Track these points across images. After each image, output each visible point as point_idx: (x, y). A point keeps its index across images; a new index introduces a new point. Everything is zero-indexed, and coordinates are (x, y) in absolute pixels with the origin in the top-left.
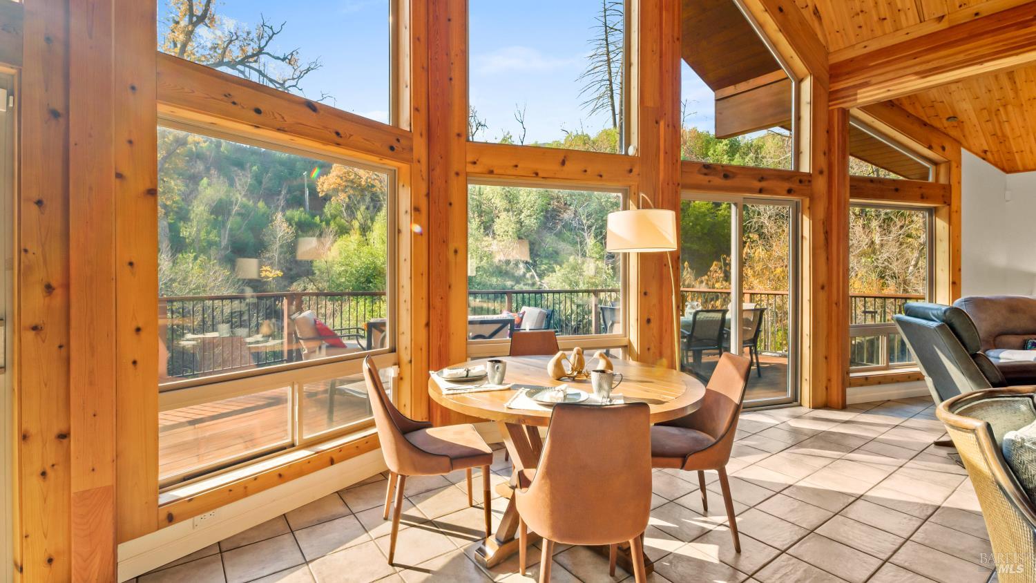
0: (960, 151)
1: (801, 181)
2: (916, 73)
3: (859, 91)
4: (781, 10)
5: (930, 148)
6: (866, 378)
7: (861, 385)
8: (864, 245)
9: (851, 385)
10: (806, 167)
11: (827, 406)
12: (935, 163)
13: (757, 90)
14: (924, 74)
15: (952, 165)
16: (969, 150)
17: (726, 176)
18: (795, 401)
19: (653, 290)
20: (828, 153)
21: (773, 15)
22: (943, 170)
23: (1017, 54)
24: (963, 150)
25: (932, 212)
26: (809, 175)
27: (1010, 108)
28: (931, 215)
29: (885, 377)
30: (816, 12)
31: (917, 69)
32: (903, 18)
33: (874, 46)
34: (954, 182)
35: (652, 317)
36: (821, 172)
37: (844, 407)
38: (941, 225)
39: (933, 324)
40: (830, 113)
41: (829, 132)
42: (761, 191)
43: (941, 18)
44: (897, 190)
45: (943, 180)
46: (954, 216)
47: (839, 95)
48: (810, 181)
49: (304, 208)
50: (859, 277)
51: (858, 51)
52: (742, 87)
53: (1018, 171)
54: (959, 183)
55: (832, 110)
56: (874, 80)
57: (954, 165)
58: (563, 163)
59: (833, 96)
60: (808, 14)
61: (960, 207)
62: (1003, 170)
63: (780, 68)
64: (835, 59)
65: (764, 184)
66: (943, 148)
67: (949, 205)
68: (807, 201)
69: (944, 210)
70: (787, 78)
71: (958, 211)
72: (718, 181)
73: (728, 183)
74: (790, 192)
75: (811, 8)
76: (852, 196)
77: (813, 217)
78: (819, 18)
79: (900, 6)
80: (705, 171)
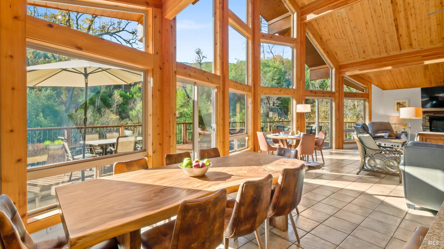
0: (371, 85)
1: (332, 94)
2: (359, 70)
3: (346, 72)
4: (328, 52)
5: (364, 84)
6: (348, 142)
7: (347, 144)
8: (351, 106)
9: (344, 144)
10: (334, 90)
11: (339, 149)
12: (365, 88)
13: (320, 69)
14: (360, 70)
15: (370, 88)
16: (374, 84)
17: (315, 93)
18: (331, 148)
19: (299, 120)
20: (339, 87)
21: (326, 54)
22: (367, 90)
23: (379, 68)
24: (372, 85)
25: (365, 100)
26: (334, 92)
27: (381, 76)
28: (364, 101)
29: (353, 142)
30: (336, 53)
31: (359, 69)
32: (356, 57)
33: (349, 62)
34: (370, 93)
35: (299, 127)
36: (337, 91)
37: (343, 149)
38: (367, 104)
39: (360, 127)
40: (339, 77)
41: (339, 81)
42: (323, 96)
43: (364, 58)
44: (355, 95)
45: (367, 92)
46: (370, 101)
47: (342, 73)
48: (334, 94)
49: (122, 89)
50: (349, 117)
51: (346, 63)
52: (317, 68)
53: (386, 90)
54: (371, 93)
55: (340, 76)
56: (349, 70)
57: (370, 89)
58: (280, 91)
59: (340, 73)
60: (334, 53)
61: (371, 99)
62: (383, 89)
63: (326, 64)
64: (340, 64)
65: (324, 95)
66: (367, 84)
67: (369, 99)
68: (334, 98)
69: (367, 100)
70: (328, 67)
71: (371, 100)
72: (313, 94)
73: (316, 95)
74: (330, 96)
75: (335, 52)
76: (345, 97)
77: (335, 103)
78: (337, 55)
79: (355, 54)
80: (310, 92)
